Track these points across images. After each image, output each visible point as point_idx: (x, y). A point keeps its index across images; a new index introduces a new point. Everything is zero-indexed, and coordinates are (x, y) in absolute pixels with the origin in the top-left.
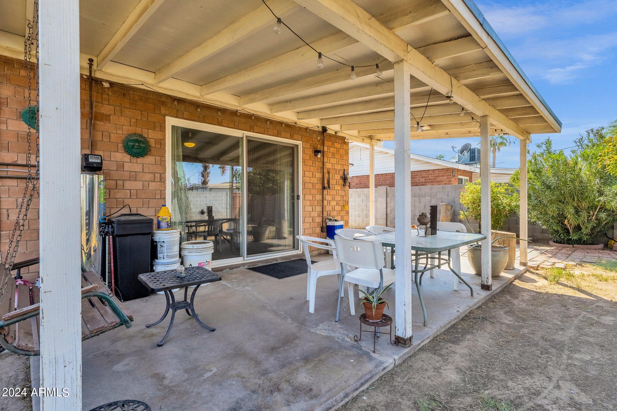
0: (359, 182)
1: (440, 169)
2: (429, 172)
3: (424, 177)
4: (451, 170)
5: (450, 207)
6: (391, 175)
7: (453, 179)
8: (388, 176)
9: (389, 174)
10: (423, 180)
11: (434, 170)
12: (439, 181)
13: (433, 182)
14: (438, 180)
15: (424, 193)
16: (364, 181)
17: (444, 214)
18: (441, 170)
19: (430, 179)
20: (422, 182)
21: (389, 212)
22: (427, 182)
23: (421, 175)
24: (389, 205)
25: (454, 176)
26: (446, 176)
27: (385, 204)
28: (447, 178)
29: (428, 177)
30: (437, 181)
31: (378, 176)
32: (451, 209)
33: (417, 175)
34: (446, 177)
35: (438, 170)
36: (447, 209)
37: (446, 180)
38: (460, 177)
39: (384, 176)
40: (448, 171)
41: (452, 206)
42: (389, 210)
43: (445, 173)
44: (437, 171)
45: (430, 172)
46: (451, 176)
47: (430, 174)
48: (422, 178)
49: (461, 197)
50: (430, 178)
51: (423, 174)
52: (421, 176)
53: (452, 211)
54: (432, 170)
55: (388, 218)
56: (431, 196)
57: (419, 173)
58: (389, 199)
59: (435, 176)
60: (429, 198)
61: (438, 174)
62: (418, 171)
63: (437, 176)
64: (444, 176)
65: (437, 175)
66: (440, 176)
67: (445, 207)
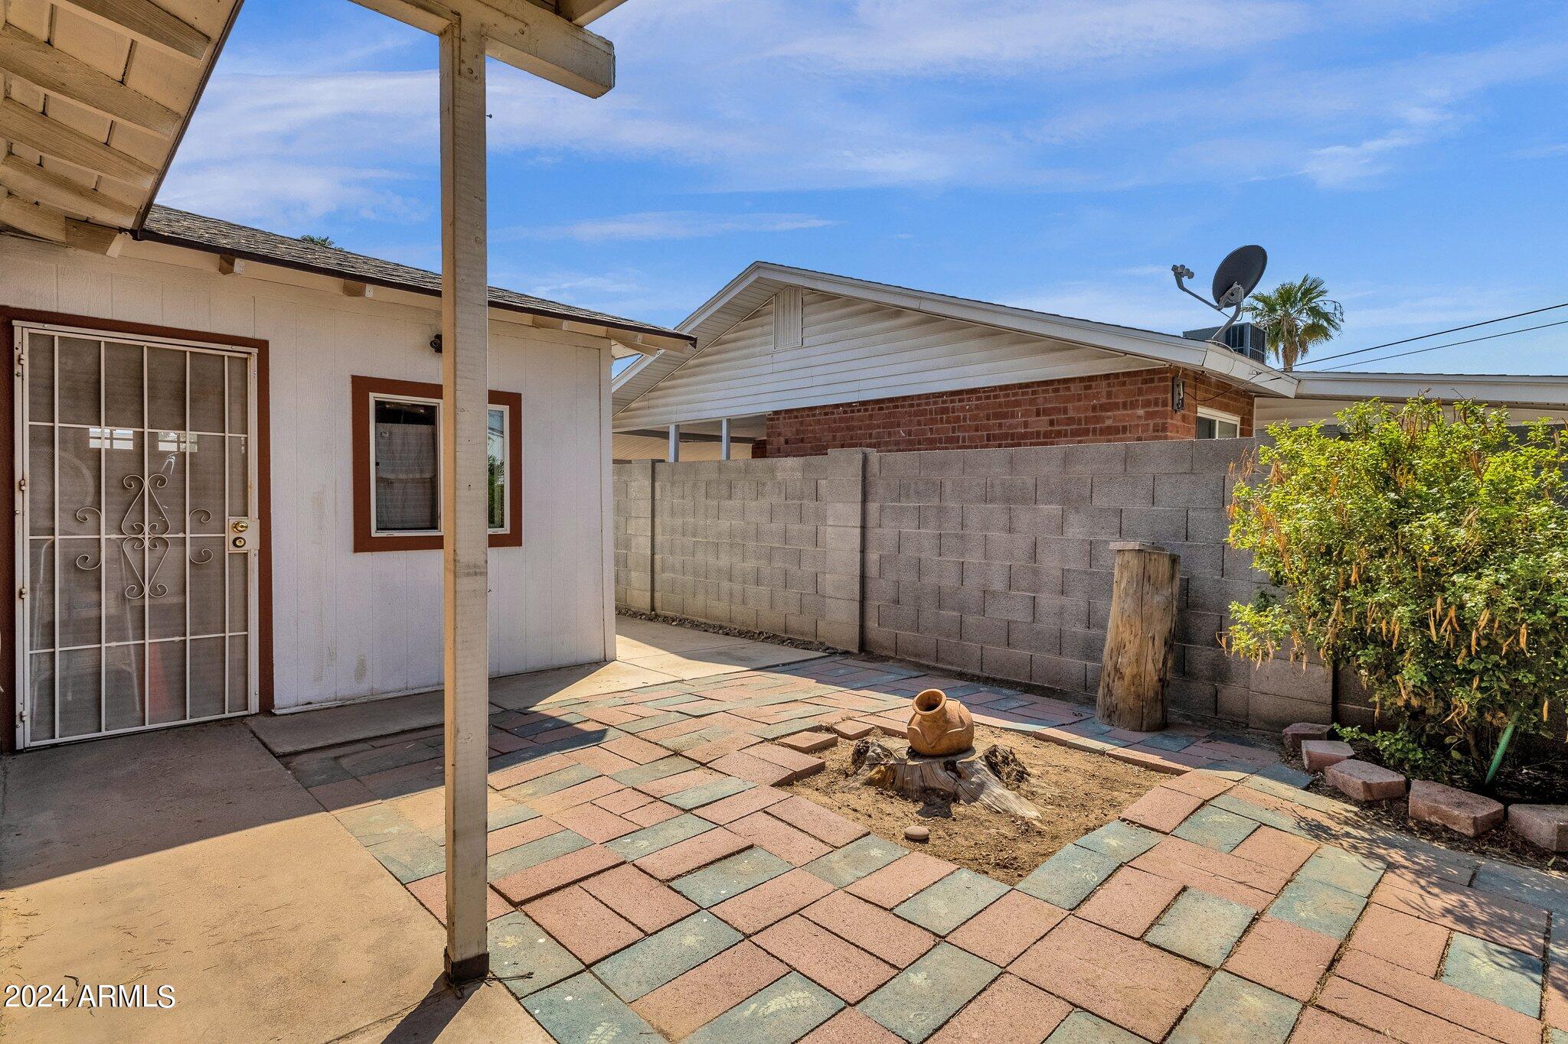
0: (798, 432)
1: (1116, 375)
2: (1068, 389)
3: (1046, 412)
4: (1164, 379)
5: (1163, 567)
6: (912, 406)
7: (1176, 420)
8: (903, 406)
9: (904, 398)
10: (1041, 424)
11: (1091, 378)
12: (1109, 428)
13: (1086, 432)
14: (1109, 422)
15: (1030, 482)
16: (813, 432)
17: (1129, 604)
18: (1122, 379)
19: (1070, 421)
20: (1038, 433)
21: (873, 570)
22: (1059, 434)
23: (1032, 402)
24: (873, 534)
25: (1182, 404)
26: (1143, 406)
27: (858, 531)
28: (1150, 415)
29: (1065, 410)
30: (1101, 430)
31: (866, 410)
32: (1172, 577)
33: (1018, 404)
34: (1141, 412)
35: (1107, 376)
36: (1145, 577)
37: (1143, 422)
38: (1204, 412)
39: (888, 408)
40: (1152, 381)
41: (1174, 560)
42: (873, 556)
43: (1140, 392)
44: (1104, 383)
45: (1074, 389)
46: (1165, 404)
47: (1068, 399)
48: (1038, 415)
49: (1234, 511)
50: (1071, 414)
51: (1044, 399)
52: (1034, 408)
53: (1176, 590)
54: (1082, 379)
55: (869, 594)
56: (1065, 500)
57: (1026, 393)
58: (873, 507)
59: (1094, 408)
60: (1054, 509)
61: (1109, 395)
62: (1021, 386)
63: (1104, 408)
64: (1134, 405)
65: (1104, 400)
66: (1116, 406)
67: (1134, 562)
